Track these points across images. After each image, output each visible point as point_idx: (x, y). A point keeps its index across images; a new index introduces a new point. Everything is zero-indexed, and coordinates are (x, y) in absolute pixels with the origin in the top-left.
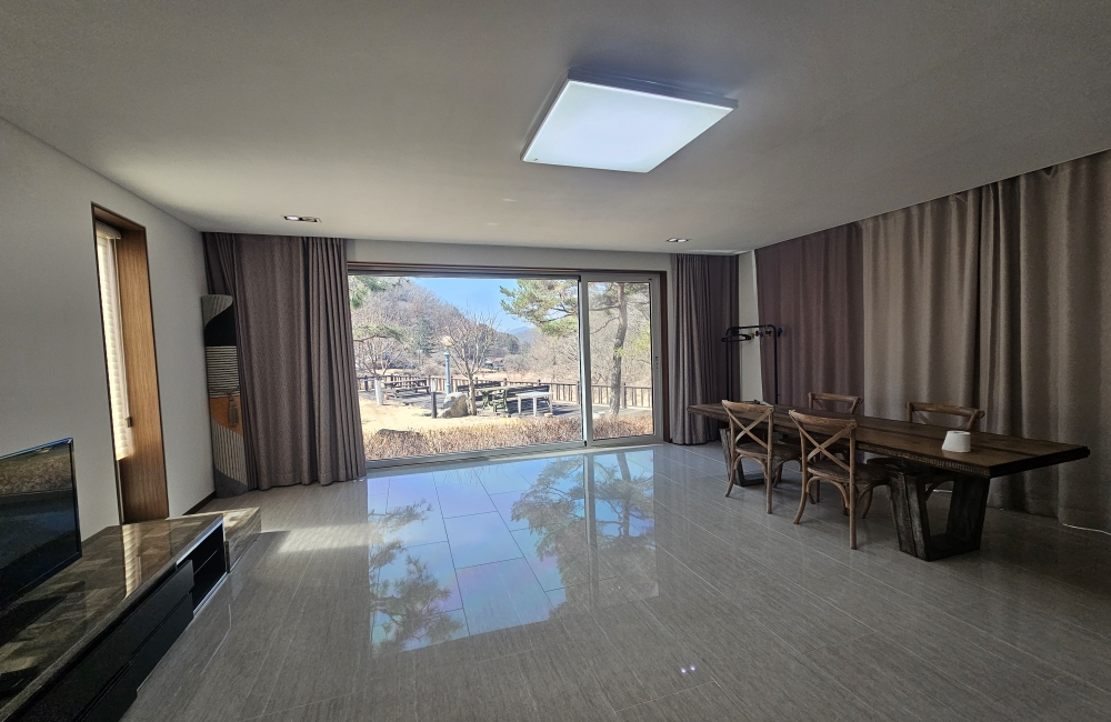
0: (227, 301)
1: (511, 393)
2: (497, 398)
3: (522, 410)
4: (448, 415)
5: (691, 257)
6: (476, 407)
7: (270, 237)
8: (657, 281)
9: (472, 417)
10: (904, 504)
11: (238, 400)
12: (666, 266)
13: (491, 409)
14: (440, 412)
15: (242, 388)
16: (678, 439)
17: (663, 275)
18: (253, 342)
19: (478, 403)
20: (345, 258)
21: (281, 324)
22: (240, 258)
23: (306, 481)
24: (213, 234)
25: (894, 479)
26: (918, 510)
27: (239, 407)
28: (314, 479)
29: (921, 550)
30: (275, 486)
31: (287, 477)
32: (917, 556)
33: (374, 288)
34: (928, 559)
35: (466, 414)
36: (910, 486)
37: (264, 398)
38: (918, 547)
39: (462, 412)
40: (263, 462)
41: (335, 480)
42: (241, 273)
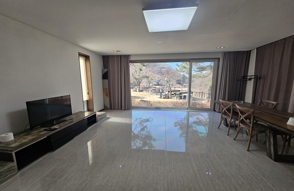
0: (107, 70)
1: (181, 94)
2: (177, 95)
3: (183, 99)
4: (164, 98)
5: (230, 53)
6: (171, 97)
7: (114, 56)
8: (217, 61)
9: (170, 99)
10: (269, 140)
11: (108, 91)
12: (221, 56)
13: (176, 97)
14: (162, 97)
15: (109, 88)
16: (217, 110)
17: (219, 59)
18: (111, 79)
19: (172, 96)
20: (129, 59)
21: (116, 75)
22: (109, 60)
23: (120, 109)
24: (104, 56)
25: (266, 131)
26: (273, 143)
27: (108, 92)
28: (121, 109)
29: (273, 157)
30: (114, 109)
31: (117, 107)
32: (271, 159)
33: (144, 66)
34: (275, 160)
35: (169, 98)
36: (271, 134)
37: (113, 91)
38: (272, 156)
39: (168, 98)
40: (112, 104)
41: (125, 109)
42: (109, 64)
